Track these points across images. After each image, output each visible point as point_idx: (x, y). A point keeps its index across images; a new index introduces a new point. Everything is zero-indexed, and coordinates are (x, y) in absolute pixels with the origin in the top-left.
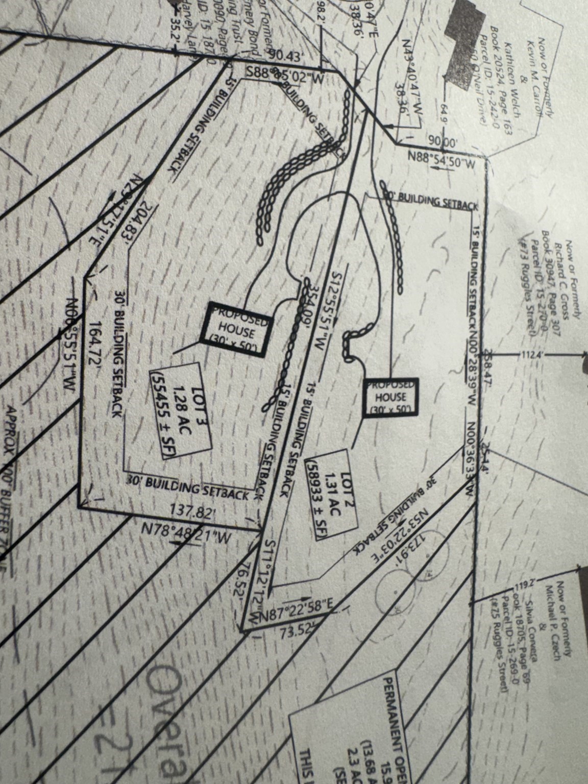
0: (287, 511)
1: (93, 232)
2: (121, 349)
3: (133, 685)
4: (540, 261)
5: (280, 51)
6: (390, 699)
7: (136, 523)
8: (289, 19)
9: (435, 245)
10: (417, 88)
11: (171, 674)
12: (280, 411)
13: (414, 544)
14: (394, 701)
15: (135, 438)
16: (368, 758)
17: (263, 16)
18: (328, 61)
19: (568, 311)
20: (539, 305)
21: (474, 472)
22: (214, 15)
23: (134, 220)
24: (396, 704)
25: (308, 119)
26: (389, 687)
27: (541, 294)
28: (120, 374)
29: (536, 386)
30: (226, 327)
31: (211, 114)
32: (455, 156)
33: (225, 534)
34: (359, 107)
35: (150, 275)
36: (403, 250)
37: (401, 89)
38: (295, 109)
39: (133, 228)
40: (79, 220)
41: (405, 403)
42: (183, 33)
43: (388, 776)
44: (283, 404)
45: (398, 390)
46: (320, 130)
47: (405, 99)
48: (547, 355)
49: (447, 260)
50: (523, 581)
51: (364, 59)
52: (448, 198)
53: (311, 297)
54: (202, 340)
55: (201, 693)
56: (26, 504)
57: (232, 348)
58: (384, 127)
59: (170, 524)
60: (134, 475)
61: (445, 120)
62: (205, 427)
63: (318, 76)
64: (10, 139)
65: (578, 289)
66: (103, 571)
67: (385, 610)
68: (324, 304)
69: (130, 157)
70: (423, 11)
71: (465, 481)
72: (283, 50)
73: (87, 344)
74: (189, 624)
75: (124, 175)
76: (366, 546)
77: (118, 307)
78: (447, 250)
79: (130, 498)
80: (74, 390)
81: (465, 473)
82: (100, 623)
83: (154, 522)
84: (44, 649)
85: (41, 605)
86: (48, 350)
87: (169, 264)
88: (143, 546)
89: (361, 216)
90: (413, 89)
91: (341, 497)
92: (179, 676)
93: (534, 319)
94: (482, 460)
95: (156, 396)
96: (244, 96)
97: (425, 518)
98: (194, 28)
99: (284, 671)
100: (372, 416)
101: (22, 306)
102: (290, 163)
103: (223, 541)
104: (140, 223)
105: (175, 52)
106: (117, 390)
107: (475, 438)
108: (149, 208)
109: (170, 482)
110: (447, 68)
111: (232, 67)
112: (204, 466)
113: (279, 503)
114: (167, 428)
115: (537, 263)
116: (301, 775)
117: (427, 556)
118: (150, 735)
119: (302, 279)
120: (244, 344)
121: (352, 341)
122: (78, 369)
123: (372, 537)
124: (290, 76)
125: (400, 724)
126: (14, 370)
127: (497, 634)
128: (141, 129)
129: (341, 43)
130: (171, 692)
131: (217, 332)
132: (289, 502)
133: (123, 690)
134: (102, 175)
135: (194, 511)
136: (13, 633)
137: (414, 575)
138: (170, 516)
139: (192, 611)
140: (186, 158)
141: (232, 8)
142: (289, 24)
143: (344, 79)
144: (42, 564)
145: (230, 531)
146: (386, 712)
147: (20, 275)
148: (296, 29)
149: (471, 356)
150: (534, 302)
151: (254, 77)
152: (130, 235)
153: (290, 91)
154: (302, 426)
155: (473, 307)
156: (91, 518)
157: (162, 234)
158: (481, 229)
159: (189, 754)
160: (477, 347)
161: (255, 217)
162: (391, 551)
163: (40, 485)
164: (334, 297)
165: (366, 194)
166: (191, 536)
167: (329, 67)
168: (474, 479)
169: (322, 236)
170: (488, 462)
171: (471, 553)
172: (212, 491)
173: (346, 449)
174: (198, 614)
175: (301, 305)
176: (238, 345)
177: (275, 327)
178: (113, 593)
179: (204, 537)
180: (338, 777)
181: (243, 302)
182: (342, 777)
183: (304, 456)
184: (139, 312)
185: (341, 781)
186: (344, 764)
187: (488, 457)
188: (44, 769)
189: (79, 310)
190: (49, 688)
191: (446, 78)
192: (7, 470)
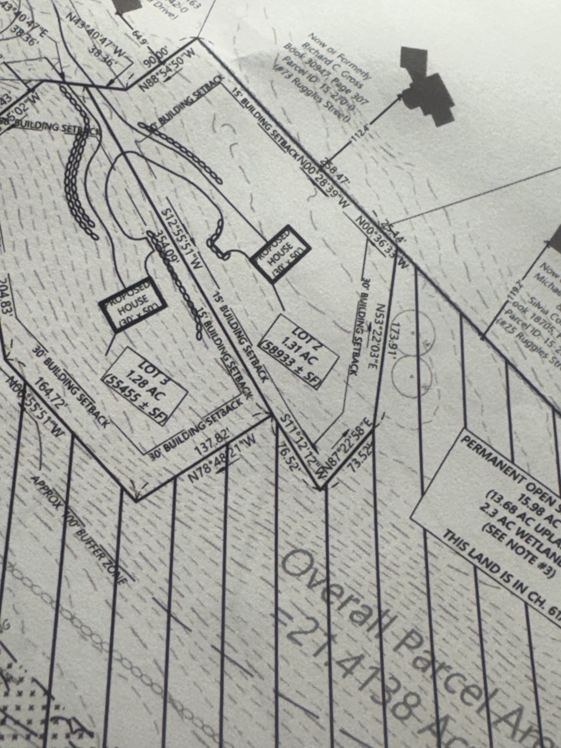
0: (277, 389)
2: (70, 382)
3: (280, 582)
4: (302, 67)
6: (480, 451)
9: (216, 129)
10: (105, 39)
11: (298, 555)
12: (211, 330)
13: (394, 334)
14: (485, 450)
15: (131, 428)
16: (503, 502)
18: (30, 81)
19: (357, 80)
20: (333, 96)
21: (394, 248)
23: (2, 297)
24: (489, 450)
25: (52, 130)
26: (471, 443)
27: (326, 88)
28: (83, 398)
30: (124, 309)
32: (174, 58)
33: (248, 438)
35: (44, 321)
36: (196, 154)
37: (96, 51)
38: (38, 132)
39: (6, 303)
41: (295, 249)
43: (530, 504)
44: (209, 324)
45: (280, 245)
46: (67, 130)
47: (104, 54)
48: (371, 123)
49: (234, 131)
50: (511, 289)
51: (52, 56)
52: (195, 90)
53: (162, 241)
54: (116, 331)
55: (331, 550)
56: (100, 529)
57: (141, 318)
58: (107, 87)
59: (206, 462)
60: (153, 452)
61: (144, 42)
62: (170, 383)
63: (33, 97)
65: (349, 59)
66: (190, 527)
67: (415, 394)
68: (175, 238)
71: (393, 259)
73: (45, 398)
74: (280, 514)
76: (357, 364)
77: (43, 358)
78: (227, 125)
79: (164, 468)
80: (63, 433)
81: (387, 255)
82: (220, 562)
83: (194, 469)
84: (198, 608)
85: (170, 582)
86: (24, 423)
87: (50, 303)
88: (201, 490)
89: (147, 160)
90: (103, 42)
91: (307, 347)
92: (305, 552)
93: (338, 109)
94: (392, 236)
95: (119, 391)
97: (385, 310)
99: (378, 493)
100: (277, 278)
102: (67, 169)
103: (251, 442)
104: (8, 295)
106: (91, 409)
107: (371, 225)
108: (4, 281)
109: (180, 436)
110: (113, 6)
112: (194, 407)
113: (267, 387)
114: (146, 405)
115: (302, 71)
116: (459, 551)
117: (413, 333)
118: (323, 605)
119: (145, 235)
120: (146, 309)
121: (217, 243)
122: (54, 418)
123: (356, 355)
124: (15, 114)
125: (505, 462)
127: (526, 342)
129: (27, 60)
130: (310, 567)
131: (121, 318)
132: (272, 380)
133: (277, 592)
135: (214, 441)
136: (169, 616)
137: (415, 353)
138: (201, 457)
139: (273, 503)
143: (51, 81)
144: (146, 556)
145: (250, 433)
146: (486, 462)
149: (314, 176)
150: (326, 98)
152: (8, 308)
153: (24, 124)
154: (234, 326)
155: (285, 142)
156: (150, 502)
157: (27, 289)
158: (239, 87)
159: (363, 597)
160: (313, 165)
161: (77, 225)
162: (380, 353)
164: (178, 227)
165: (136, 142)
166: (227, 457)
167: (34, 83)
168: (399, 253)
169: (132, 196)
170: (398, 233)
171: (447, 304)
172: (213, 418)
173: (281, 314)
174: (280, 503)
175: (160, 252)
176: (142, 314)
177: (157, 281)
178: (209, 536)
179: (236, 451)
180: (491, 532)
181: (120, 285)
182: (494, 530)
183: (255, 344)
184: (59, 350)
185: (496, 532)
186: (486, 519)
187: (395, 229)
188: (273, 685)
189: (21, 382)
190: (227, 631)
191: (119, 13)
192: (69, 518)
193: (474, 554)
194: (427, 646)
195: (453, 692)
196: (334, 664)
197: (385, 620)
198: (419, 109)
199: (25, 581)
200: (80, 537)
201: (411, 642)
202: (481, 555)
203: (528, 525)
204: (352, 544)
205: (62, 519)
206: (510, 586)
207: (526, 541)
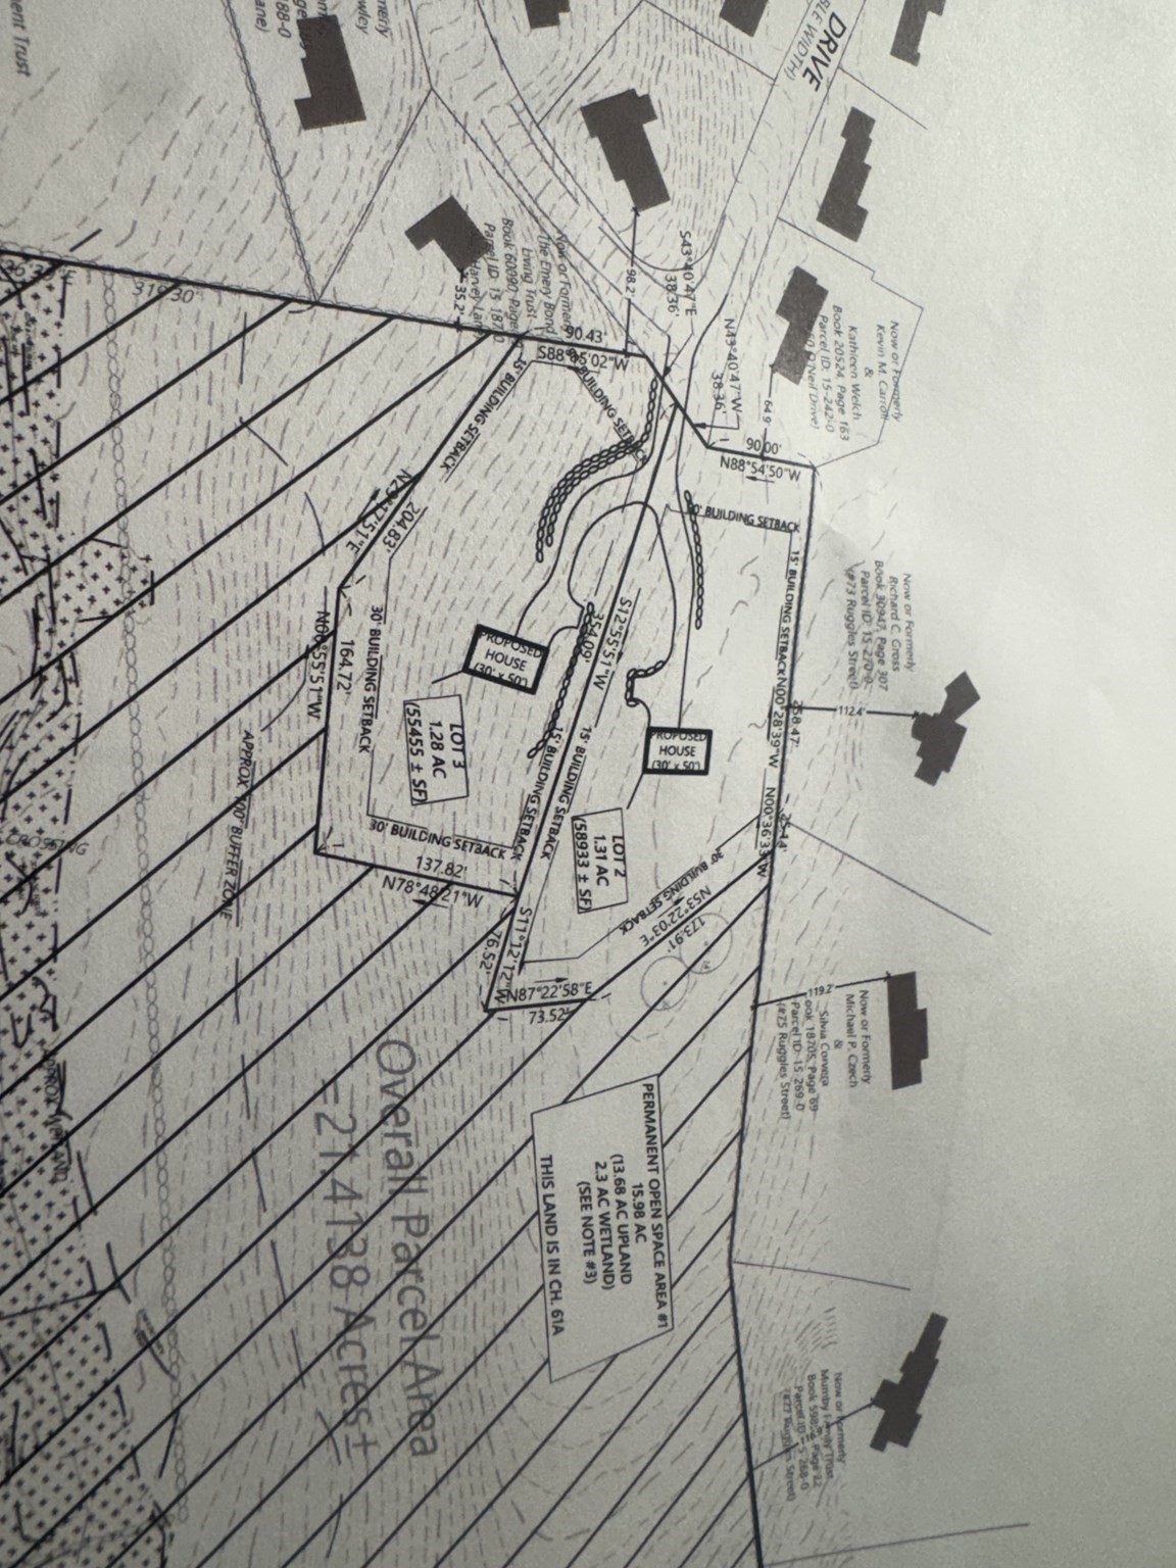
0: (547, 877)
1: (351, 536)
2: (374, 674)
3: (361, 1060)
4: (870, 597)
5: (579, 328)
6: (649, 1109)
7: (377, 875)
8: (592, 291)
9: (745, 572)
10: (738, 379)
11: (404, 1051)
12: (548, 758)
13: (691, 928)
14: (653, 1112)
15: (382, 779)
16: (619, 1175)
17: (562, 285)
18: (634, 343)
19: (900, 660)
20: (865, 651)
21: (770, 848)
22: (506, 283)
23: (399, 524)
24: (655, 1116)
25: (605, 412)
26: (649, 1095)
27: (868, 638)
28: (371, 702)
29: (853, 749)
30: (494, 656)
31: (493, 403)
32: (777, 465)
33: (475, 897)
34: (667, 401)
35: (412, 589)
36: (705, 576)
37: (718, 381)
38: (592, 401)
39: (396, 533)
40: (337, 522)
41: (694, 759)
42: (469, 303)
43: (639, 1199)
44: (553, 750)
45: (686, 743)
46: (620, 427)
47: (722, 392)
48: (869, 712)
49: (757, 591)
50: (819, 986)
51: (677, 342)
52: (764, 515)
53: (593, 626)
54: (466, 669)
55: (436, 1076)
56: (258, 844)
57: (499, 680)
58: (694, 426)
59: (415, 879)
60: (378, 820)
61: (768, 420)
62: (462, 770)
63: (622, 361)
64: (266, 422)
65: (914, 633)
66: (337, 927)
67: (651, 1004)
68: (608, 635)
69: (398, 449)
70: (752, 284)
71: (758, 858)
72: (583, 328)
73: (337, 666)
74: (428, 996)
75: (390, 470)
76: (635, 925)
77: (374, 625)
78: (757, 578)
79: (373, 847)
80: (318, 717)
81: (759, 848)
82: (331, 987)
83: (398, 875)
84: (266, 1011)
85: (268, 959)
86: (293, 670)
87: (435, 577)
88: (383, 903)
89: (659, 533)
90: (732, 380)
91: (611, 864)
92: (412, 1054)
93: (857, 668)
94: (780, 834)
95: (409, 730)
96: (533, 382)
97: (707, 898)
98: (481, 298)
99: (530, 1062)
100: (653, 771)
101: (268, 617)
102: (581, 465)
103: (473, 904)
104: (405, 528)
105: (458, 326)
106: (367, 720)
107: (774, 807)
108: (416, 509)
109: (418, 831)
110: (775, 355)
111: (522, 346)
112: (458, 817)
113: (540, 865)
114: (419, 768)
115: (865, 600)
116: (540, 1185)
117: (706, 944)
118: (377, 1118)
119: (585, 604)
120: (513, 677)
121: (637, 681)
122: (324, 694)
123: (642, 915)
124: (589, 360)
125: (658, 1140)
126: (254, 689)
127: (782, 1047)
128: (412, 417)
129: (651, 320)
130: (403, 1072)
131: (483, 661)
132: (550, 865)
133: (350, 1065)
134: (365, 469)
135: (443, 867)
136: (234, 990)
137: (689, 965)
138: (415, 870)
139: (433, 981)
140: (462, 453)
141: (527, 275)
142: (592, 297)
143: (652, 365)
144: (271, 915)
145: (481, 893)
146: (644, 1124)
147: (267, 581)
148: (600, 304)
149: (777, 708)
150: (859, 647)
151: (546, 360)
152: (393, 541)
153: (587, 378)
154: (572, 777)
155: (784, 649)
156: (328, 866)
157: (429, 542)
158: (802, 554)
159: (418, 1145)
160: (785, 697)
161: (537, 527)
162: (663, 934)
163: (274, 824)
164: (621, 628)
165: (667, 506)
166: (438, 895)
167: (635, 350)
168: (769, 857)
169: (612, 554)
170: (787, 837)
171: (758, 945)
172: (464, 845)
173: (620, 809)
174: (439, 986)
175: (582, 635)
176: (505, 678)
177: (550, 659)
178: (346, 954)
179: (452, 897)
180: (582, 1193)
181: (515, 628)
182: (587, 1194)
183: (572, 813)
184: (397, 632)
185: (586, 1198)
186: (590, 1178)
187: (788, 831)
188: (257, 1145)
189: (331, 626)
190: (270, 1054)
191: (774, 368)
192: (240, 805)
193: (549, 1200)
194: (423, 1242)
195: (401, 1303)
196: (329, 1178)
197: (414, 1185)
198: (919, 743)
199: (141, 825)
200: (231, 834)
201: (414, 1225)
202: (553, 1206)
203: (618, 1217)
204: (459, 1089)
205: (233, 800)
206: (547, 1257)
207: (602, 1230)
